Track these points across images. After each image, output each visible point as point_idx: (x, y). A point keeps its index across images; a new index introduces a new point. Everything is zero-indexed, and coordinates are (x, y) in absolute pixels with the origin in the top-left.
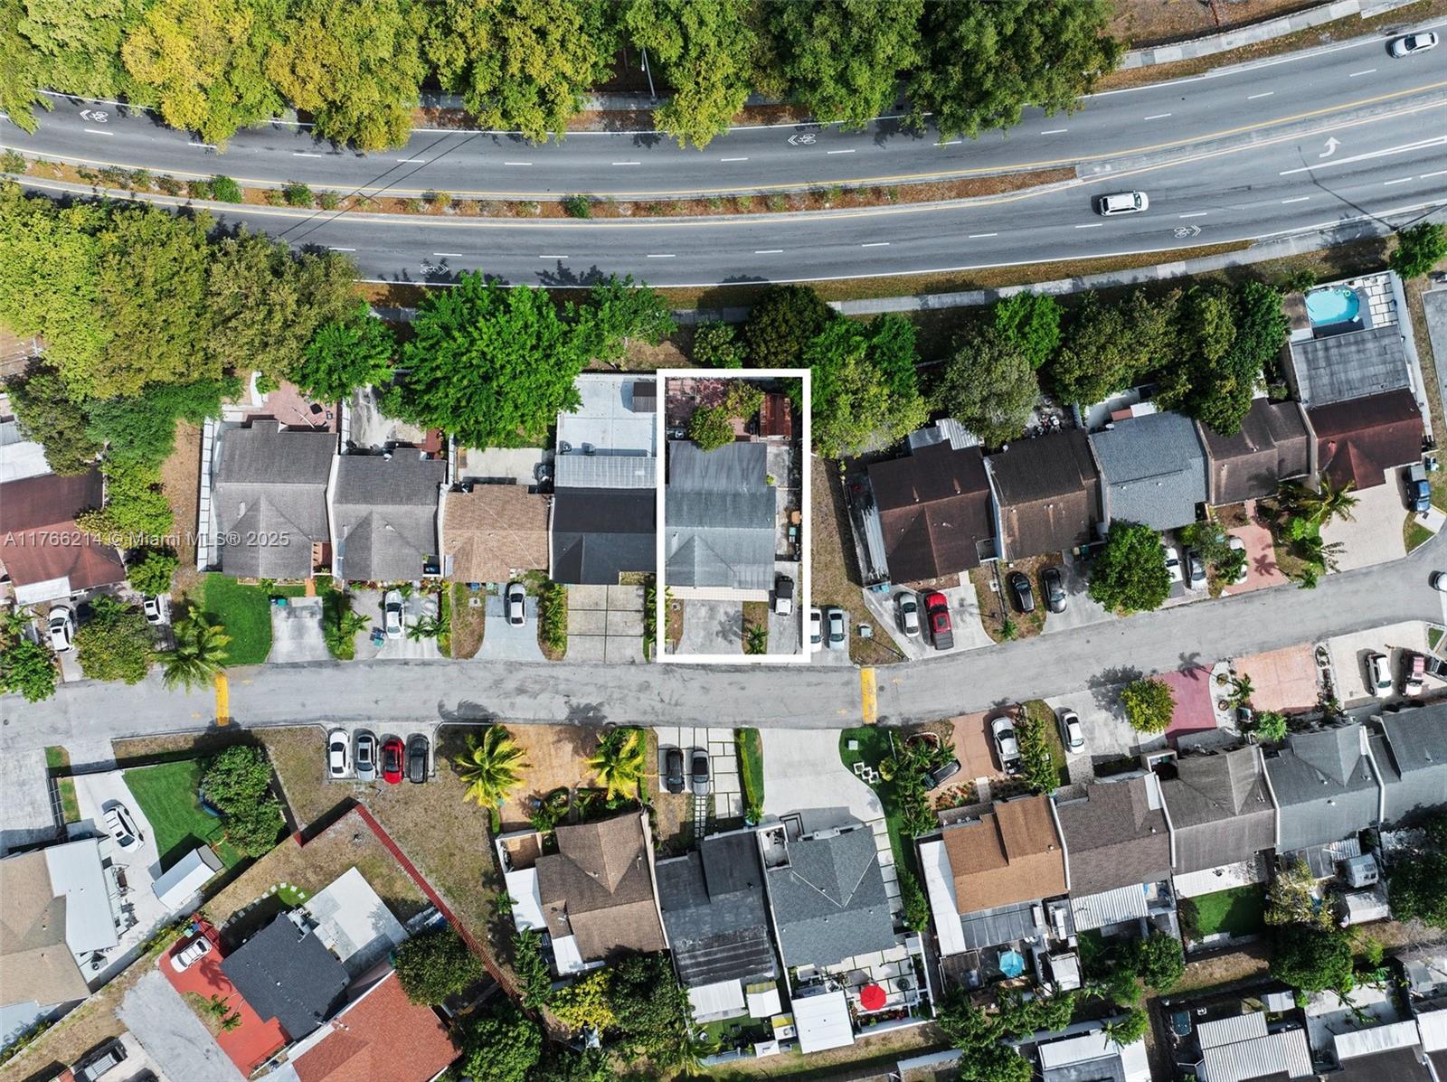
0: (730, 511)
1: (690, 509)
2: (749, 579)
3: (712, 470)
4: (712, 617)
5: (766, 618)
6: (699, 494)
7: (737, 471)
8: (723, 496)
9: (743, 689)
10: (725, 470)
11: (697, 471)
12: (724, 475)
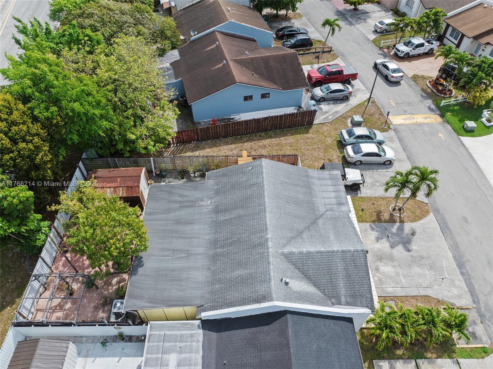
0: (241, 212)
1: (240, 265)
2: (333, 195)
3: (177, 244)
4: (391, 258)
5: (370, 199)
6: (214, 258)
7: (184, 213)
8: (217, 225)
9: (465, 219)
10: (181, 228)
11: (177, 264)
12: (188, 228)
